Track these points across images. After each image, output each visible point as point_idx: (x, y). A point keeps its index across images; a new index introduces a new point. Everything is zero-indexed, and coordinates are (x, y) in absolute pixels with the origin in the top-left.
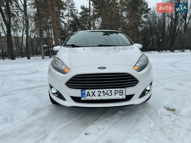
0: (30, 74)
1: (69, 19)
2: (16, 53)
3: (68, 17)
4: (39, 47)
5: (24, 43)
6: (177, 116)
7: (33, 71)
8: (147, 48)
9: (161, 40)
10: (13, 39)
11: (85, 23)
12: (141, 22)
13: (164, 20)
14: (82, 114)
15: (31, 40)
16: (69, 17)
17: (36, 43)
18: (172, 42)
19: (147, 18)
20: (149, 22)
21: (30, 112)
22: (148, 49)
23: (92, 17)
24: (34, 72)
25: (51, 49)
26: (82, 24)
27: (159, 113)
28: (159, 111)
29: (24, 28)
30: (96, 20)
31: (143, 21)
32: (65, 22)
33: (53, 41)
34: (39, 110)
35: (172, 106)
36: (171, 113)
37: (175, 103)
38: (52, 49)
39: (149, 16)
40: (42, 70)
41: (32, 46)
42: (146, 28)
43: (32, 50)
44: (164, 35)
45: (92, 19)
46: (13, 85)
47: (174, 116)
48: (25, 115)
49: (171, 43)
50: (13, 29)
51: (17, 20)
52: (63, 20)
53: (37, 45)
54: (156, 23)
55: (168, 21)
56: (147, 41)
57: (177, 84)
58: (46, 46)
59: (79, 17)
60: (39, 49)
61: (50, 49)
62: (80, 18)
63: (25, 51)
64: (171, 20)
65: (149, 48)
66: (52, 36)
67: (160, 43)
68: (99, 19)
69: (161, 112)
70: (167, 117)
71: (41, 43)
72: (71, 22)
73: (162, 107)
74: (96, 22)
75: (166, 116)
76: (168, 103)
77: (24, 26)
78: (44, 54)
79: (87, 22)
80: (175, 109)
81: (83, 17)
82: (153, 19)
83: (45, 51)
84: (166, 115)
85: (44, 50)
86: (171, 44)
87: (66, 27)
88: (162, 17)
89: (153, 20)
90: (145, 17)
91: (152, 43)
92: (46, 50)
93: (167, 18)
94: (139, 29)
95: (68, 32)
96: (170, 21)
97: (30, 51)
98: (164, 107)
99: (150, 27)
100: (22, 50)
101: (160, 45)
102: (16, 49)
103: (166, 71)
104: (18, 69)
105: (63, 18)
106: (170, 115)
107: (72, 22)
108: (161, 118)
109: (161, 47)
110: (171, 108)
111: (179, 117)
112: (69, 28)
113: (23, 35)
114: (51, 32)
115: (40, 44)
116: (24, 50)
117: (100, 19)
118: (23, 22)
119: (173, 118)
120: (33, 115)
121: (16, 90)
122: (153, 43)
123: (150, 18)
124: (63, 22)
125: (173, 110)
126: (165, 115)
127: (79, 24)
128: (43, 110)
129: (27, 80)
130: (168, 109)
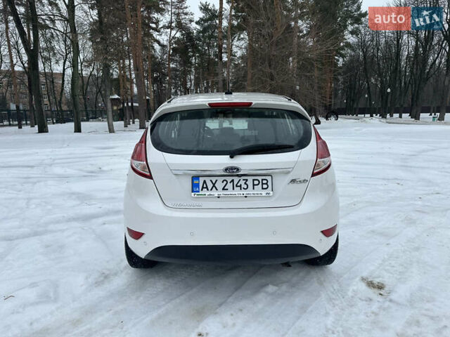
0: (85, 176)
1: (172, 35)
2: (49, 112)
3: (169, 30)
4: (100, 99)
5: (68, 88)
6: (384, 302)
7: (90, 168)
8: (355, 106)
9: (389, 90)
10: (42, 79)
11: (208, 45)
12: (342, 44)
13: (398, 41)
14: (195, 290)
15: (83, 82)
16: (172, 29)
17: (95, 89)
18: (416, 94)
19: (357, 35)
20: (363, 45)
21: (90, 280)
22: (358, 110)
23: (226, 32)
24: (92, 172)
25: (127, 104)
26: (202, 46)
27: (350, 294)
28: (351, 289)
29: (67, 54)
30: (236, 38)
31: (347, 43)
32: (162, 42)
33: (134, 85)
34: (108, 275)
35: (379, 277)
36: (374, 293)
37: (387, 271)
38: (130, 104)
39: (363, 31)
40: (110, 167)
41: (84, 95)
42: (354, 60)
43: (86, 106)
44: (397, 78)
45: (225, 37)
46: (50, 207)
47: (378, 301)
48: (82, 286)
49: (413, 96)
50: (42, 57)
51: (52, 36)
52: (158, 38)
53: (97, 93)
54: (378, 49)
55: (409, 43)
56: (356, 91)
57: (402, 221)
58: (116, 97)
59: (195, 31)
60: (100, 105)
61: (125, 105)
62: (199, 32)
63: (68, 107)
64: (416, 42)
65: (359, 106)
66: (131, 75)
67: (387, 97)
68: (242, 36)
69: (354, 291)
70: (364, 302)
71: (105, 90)
72: (175, 43)
73: (358, 279)
74: (235, 43)
75: (363, 300)
76: (372, 268)
77: (66, 50)
78: (113, 116)
79: (213, 43)
80: (385, 283)
81: (205, 30)
82: (373, 38)
83: (115, 108)
84: (363, 298)
85: (112, 105)
86: (412, 99)
87: (164, 53)
88: (393, 33)
89: (372, 41)
90: (352, 33)
91: (366, 96)
92: (118, 106)
93: (405, 37)
94: (338, 61)
95: (169, 65)
96: (414, 43)
97: (81, 107)
98: (363, 279)
99: (365, 56)
100: (62, 105)
101: (386, 101)
102: (48, 103)
103: (385, 182)
104: (56, 161)
105: (159, 32)
106: (371, 300)
107: (178, 41)
108: (352, 306)
109: (389, 105)
110: (376, 281)
111: (387, 304)
112: (172, 55)
113: (64, 70)
114: (130, 64)
115: (103, 92)
116: (65, 105)
117: (244, 35)
118: (65, 41)
119: (375, 307)
120: (96, 287)
121: (58, 222)
122: (369, 96)
123: (366, 35)
124: (158, 42)
125: (380, 287)
126: (360, 299)
127: (195, 47)
128: (116, 274)
129: (79, 193)
130: (371, 284)
